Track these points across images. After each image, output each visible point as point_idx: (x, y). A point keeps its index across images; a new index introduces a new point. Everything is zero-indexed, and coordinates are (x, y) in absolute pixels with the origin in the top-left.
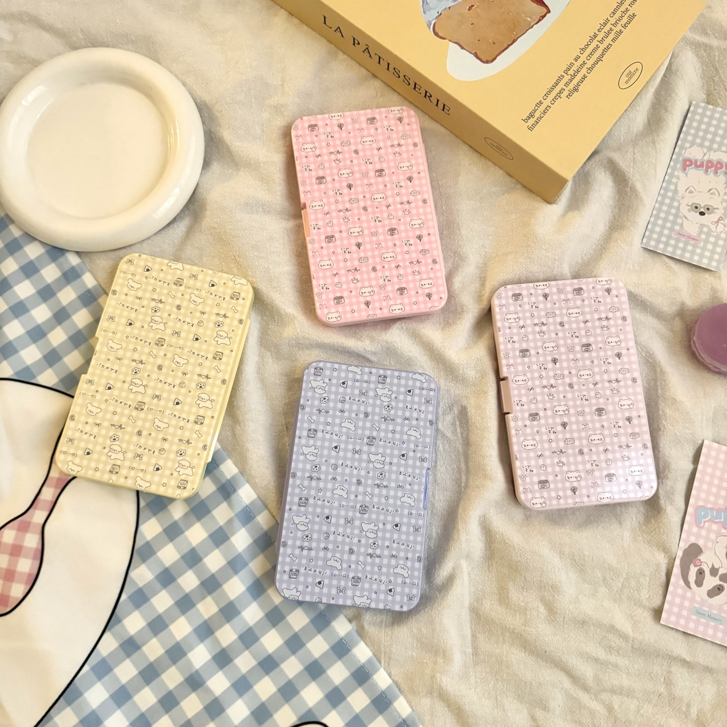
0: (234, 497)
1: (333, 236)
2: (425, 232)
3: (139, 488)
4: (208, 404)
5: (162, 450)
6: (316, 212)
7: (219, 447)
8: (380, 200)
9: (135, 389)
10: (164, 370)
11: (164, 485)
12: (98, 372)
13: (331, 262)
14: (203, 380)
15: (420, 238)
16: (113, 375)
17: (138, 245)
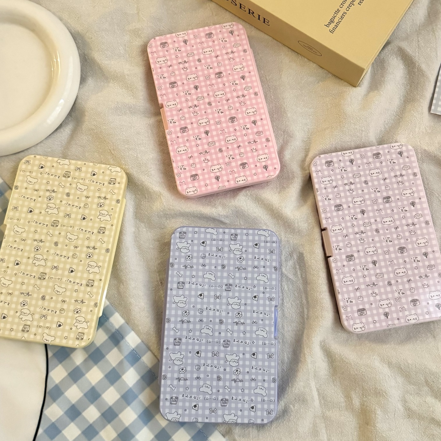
0: (122, 343)
1: (186, 128)
2: (258, 118)
3: (46, 342)
4: (96, 270)
5: (62, 310)
6: (171, 110)
7: (108, 303)
8: (221, 96)
9: (37, 263)
10: (60, 246)
11: (66, 338)
12: (8, 252)
13: (186, 148)
14: (91, 251)
15: (254, 122)
16: (20, 253)
17: (34, 148)
